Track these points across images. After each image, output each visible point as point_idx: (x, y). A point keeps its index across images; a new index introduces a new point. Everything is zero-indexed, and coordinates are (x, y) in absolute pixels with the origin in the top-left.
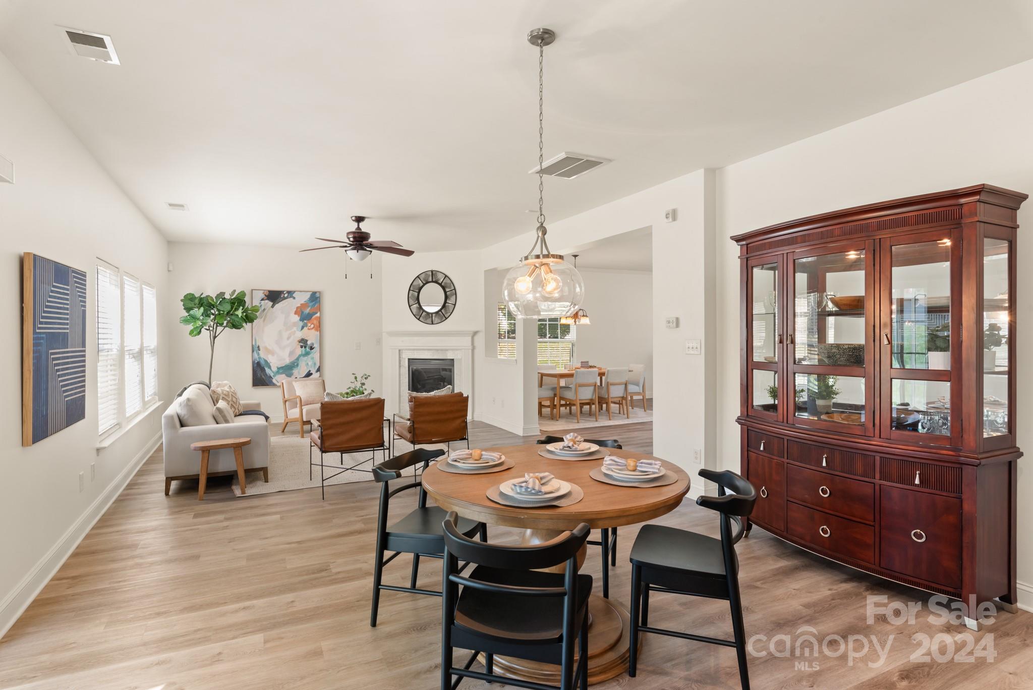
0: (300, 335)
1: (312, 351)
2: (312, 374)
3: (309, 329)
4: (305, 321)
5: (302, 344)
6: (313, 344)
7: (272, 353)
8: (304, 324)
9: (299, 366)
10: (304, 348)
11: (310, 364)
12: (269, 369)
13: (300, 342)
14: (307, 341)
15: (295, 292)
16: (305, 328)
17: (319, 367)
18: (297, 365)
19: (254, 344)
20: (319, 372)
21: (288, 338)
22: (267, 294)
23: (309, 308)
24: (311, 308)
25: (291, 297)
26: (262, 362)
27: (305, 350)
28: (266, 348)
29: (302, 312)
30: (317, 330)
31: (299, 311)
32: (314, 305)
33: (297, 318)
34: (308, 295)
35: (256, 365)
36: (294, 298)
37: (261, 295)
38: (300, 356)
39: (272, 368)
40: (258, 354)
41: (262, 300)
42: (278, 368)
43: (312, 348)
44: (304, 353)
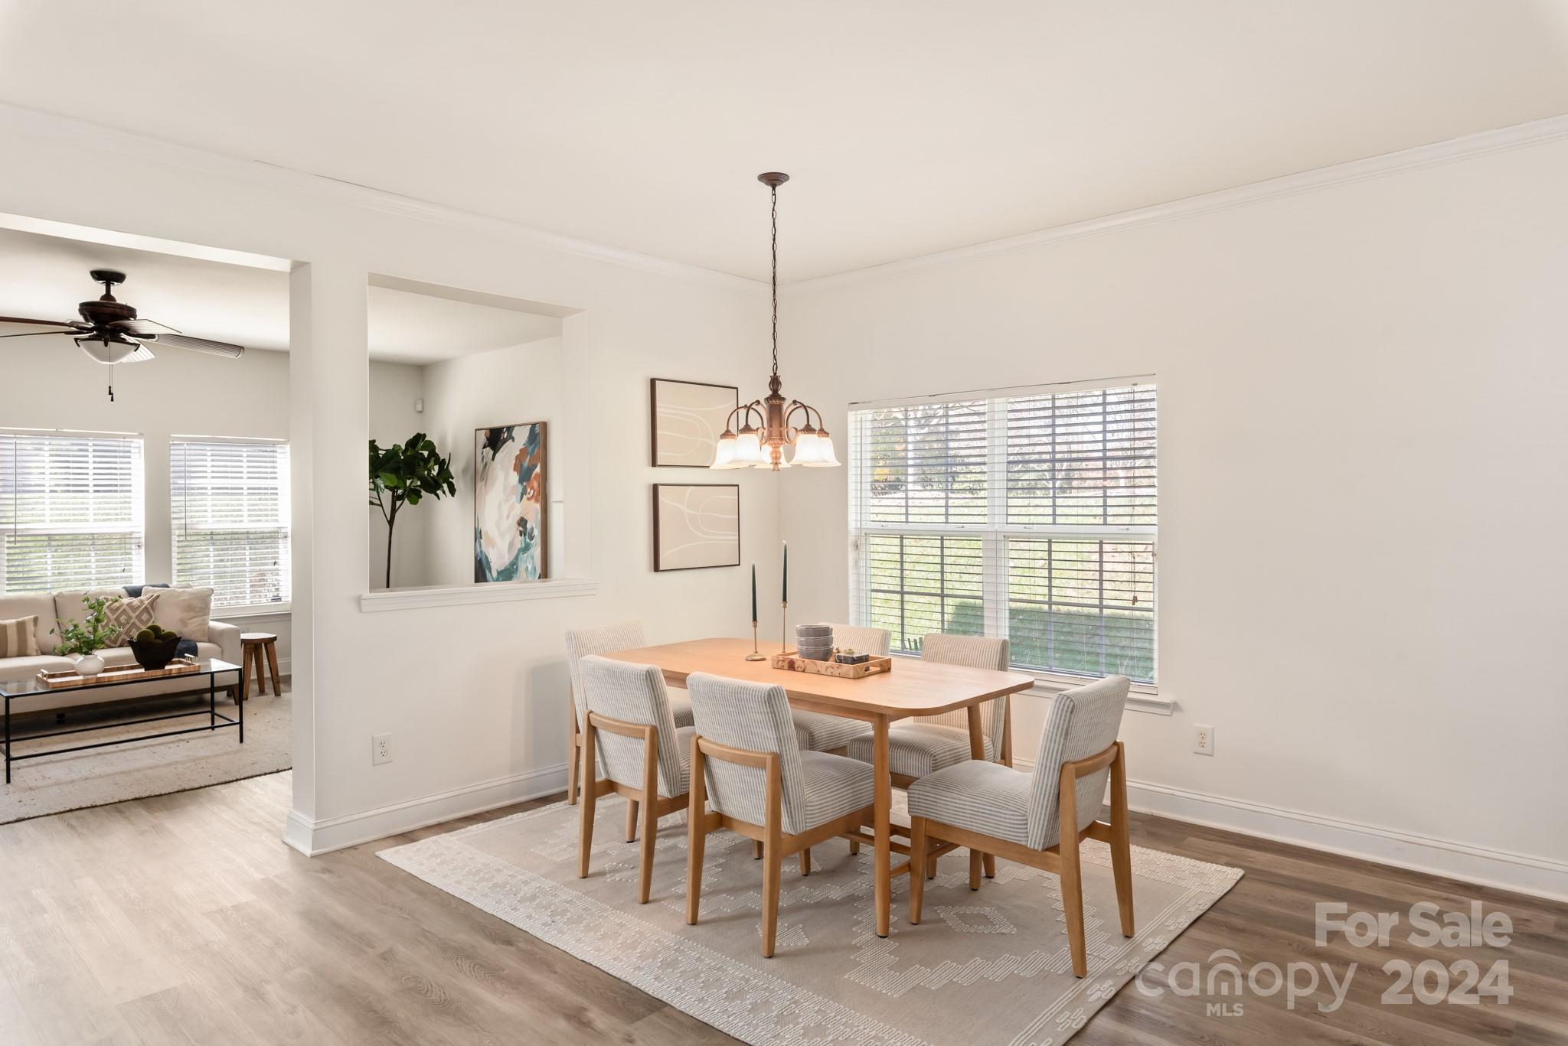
0: (519, 510)
1: (533, 541)
3: (528, 498)
4: (524, 484)
5: (521, 528)
6: (533, 529)
7: (492, 545)
8: (523, 489)
10: (523, 535)
11: (529, 567)
12: (489, 574)
13: (519, 524)
14: (526, 522)
15: (513, 427)
16: (524, 496)
17: (541, 574)
18: (517, 570)
19: (476, 525)
21: (507, 517)
22: (487, 436)
24: (530, 457)
25: (509, 438)
26: (483, 559)
27: (525, 540)
28: (488, 535)
29: (521, 467)
30: (537, 501)
31: (519, 465)
32: (533, 451)
33: (516, 478)
34: (527, 432)
35: (478, 564)
36: (513, 439)
37: (483, 439)
38: (520, 551)
39: (492, 572)
40: (480, 545)
41: (484, 447)
42: (498, 573)
43: (531, 537)
44: (523, 543)
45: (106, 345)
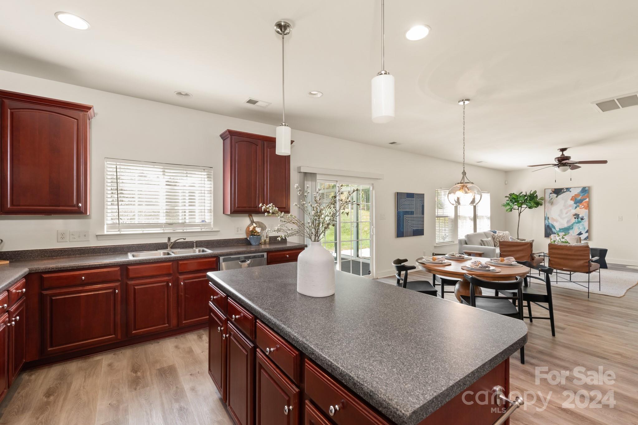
0: (574, 211)
1: (583, 221)
2: (582, 234)
3: (580, 208)
4: (578, 204)
5: (575, 217)
6: (583, 217)
7: (557, 221)
8: (577, 206)
9: (574, 229)
10: (577, 219)
11: (581, 228)
12: (554, 229)
13: (574, 215)
14: (579, 215)
15: (571, 188)
16: (578, 208)
17: (588, 230)
18: (572, 228)
19: (546, 216)
20: (587, 233)
21: (566, 213)
22: (553, 191)
23: (581, 196)
24: (582, 196)
25: (568, 191)
26: (550, 225)
27: (578, 220)
28: (552, 218)
29: (576, 199)
30: (586, 209)
31: (574, 199)
32: (584, 195)
33: (572, 202)
34: (580, 189)
35: (546, 227)
36: (570, 192)
37: (550, 191)
38: (574, 223)
39: (556, 229)
40: (548, 221)
41: (551, 194)
42: (560, 229)
43: (582, 219)
44: (576, 221)
45: (559, 168)
